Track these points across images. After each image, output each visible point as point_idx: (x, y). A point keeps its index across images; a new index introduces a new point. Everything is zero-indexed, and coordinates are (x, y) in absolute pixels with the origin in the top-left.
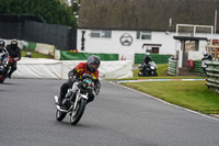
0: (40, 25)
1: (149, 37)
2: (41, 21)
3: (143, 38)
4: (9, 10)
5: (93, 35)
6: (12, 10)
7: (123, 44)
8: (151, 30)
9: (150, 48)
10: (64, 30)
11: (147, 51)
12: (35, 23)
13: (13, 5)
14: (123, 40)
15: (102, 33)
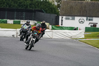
0: (43, 14)
1: (92, 20)
2: (43, 12)
3: (89, 20)
4: (29, 7)
5: (66, 19)
6: (30, 7)
7: (80, 23)
8: (93, 17)
9: (92, 25)
10: (53, 16)
11: (91, 26)
12: (41, 13)
13: (30, 4)
14: (80, 21)
15: (70, 18)
